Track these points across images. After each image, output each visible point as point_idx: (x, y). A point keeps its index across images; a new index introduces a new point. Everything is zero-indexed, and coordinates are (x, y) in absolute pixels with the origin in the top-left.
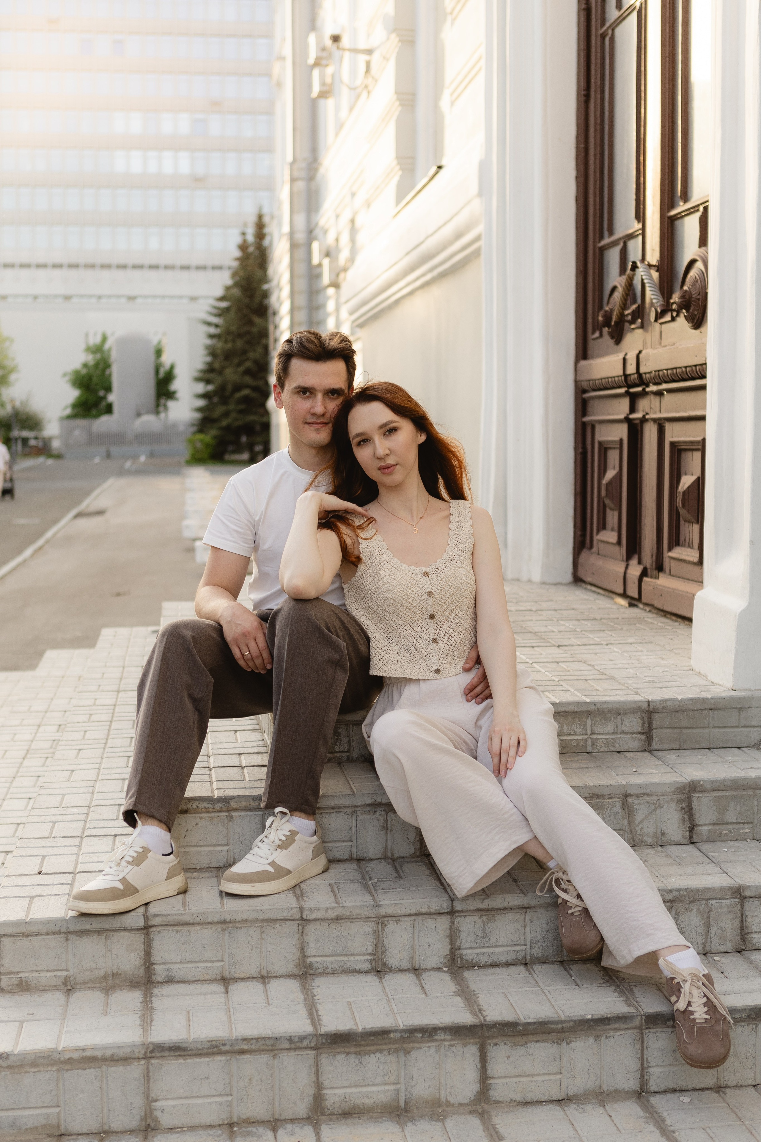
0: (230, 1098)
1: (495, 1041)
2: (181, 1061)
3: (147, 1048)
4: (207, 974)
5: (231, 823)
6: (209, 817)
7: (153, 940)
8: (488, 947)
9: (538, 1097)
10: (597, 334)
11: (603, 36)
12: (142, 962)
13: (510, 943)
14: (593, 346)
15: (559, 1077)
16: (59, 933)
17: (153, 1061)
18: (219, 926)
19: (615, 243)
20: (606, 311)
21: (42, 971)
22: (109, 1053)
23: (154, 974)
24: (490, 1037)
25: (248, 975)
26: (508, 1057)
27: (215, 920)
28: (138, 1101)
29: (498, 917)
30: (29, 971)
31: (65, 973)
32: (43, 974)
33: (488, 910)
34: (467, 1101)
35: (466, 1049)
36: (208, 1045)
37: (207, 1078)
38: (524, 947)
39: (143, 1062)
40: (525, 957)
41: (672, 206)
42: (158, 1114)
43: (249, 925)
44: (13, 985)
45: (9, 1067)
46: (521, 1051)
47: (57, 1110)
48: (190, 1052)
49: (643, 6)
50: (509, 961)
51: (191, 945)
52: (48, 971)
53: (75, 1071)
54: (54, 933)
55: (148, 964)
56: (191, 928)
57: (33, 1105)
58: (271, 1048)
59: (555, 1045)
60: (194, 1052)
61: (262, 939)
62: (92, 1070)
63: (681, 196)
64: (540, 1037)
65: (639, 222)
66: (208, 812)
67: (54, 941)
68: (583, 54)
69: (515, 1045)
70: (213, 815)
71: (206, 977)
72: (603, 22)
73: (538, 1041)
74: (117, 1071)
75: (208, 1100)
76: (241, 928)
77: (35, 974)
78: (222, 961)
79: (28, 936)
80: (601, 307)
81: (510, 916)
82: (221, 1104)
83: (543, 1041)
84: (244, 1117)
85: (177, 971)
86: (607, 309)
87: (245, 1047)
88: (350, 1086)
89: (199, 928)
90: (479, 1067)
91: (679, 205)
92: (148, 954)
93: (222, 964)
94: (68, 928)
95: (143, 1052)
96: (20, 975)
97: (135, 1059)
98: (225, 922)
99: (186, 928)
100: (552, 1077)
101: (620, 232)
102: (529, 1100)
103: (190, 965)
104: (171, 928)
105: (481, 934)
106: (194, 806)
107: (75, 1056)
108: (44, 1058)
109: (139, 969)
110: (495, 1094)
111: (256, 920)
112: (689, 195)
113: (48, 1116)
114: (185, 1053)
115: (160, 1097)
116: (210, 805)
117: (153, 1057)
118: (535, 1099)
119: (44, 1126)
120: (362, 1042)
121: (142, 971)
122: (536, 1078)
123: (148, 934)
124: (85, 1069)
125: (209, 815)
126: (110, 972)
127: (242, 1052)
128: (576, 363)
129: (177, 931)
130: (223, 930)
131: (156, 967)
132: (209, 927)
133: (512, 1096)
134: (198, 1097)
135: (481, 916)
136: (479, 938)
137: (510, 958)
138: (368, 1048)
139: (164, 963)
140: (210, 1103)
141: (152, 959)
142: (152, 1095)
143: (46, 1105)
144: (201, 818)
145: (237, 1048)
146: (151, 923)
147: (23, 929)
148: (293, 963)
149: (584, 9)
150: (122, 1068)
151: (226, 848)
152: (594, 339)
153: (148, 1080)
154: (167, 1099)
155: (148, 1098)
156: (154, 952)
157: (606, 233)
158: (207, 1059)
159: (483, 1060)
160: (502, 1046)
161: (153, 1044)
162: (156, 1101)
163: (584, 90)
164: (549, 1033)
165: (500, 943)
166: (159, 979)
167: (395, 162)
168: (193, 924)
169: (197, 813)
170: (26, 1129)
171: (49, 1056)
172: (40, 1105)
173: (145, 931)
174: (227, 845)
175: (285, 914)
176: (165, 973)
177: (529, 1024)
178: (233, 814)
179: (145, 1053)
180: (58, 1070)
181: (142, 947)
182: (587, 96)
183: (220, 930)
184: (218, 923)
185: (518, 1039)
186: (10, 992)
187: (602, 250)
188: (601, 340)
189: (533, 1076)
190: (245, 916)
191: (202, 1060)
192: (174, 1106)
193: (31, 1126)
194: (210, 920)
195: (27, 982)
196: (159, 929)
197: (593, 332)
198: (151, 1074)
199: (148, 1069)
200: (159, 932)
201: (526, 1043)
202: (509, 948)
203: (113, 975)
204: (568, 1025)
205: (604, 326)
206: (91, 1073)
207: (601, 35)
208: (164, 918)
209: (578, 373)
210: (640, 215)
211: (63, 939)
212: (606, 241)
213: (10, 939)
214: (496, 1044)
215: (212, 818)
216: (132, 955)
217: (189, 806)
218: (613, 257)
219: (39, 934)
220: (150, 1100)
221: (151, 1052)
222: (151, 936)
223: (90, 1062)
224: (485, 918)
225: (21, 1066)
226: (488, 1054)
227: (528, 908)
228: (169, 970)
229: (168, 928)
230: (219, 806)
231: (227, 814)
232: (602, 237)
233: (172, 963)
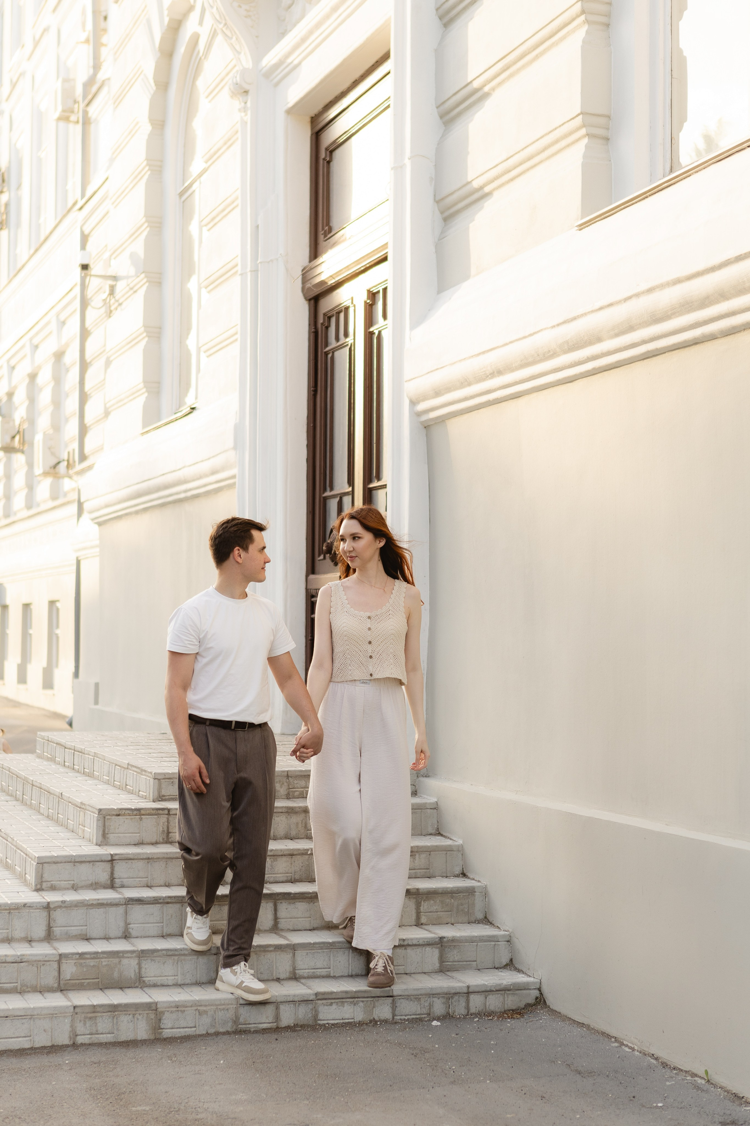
0: (162, 924)
1: (280, 901)
2: (141, 906)
3: (126, 900)
4: (140, 884)
5: (141, 822)
6: (130, 818)
7: (115, 866)
8: (274, 874)
9: (300, 928)
10: (322, 557)
11: (326, 354)
12: (109, 877)
13: (284, 872)
14: (318, 565)
15: (310, 919)
16: (70, 862)
17: (129, 906)
18: (146, 860)
19: (334, 496)
20: (328, 543)
21: (62, 881)
22: (109, 902)
23: (115, 883)
24: (279, 899)
25: (159, 885)
26: (287, 909)
27: (144, 857)
28: (122, 924)
29: (278, 859)
30: (56, 881)
31: (73, 882)
32: (62, 882)
33: (274, 856)
34: (268, 929)
35: (268, 904)
36: (153, 899)
37: (153, 914)
38: (291, 875)
39: (124, 906)
40: (291, 879)
41: (370, 481)
42: (130, 930)
43: (160, 860)
44: (48, 887)
45: (65, 907)
46: (292, 906)
47: (86, 927)
48: (145, 902)
49: (353, 344)
50: (284, 881)
51: (133, 870)
52: (65, 881)
53: (94, 909)
54: (68, 862)
55: (112, 878)
56: (133, 861)
57: (75, 925)
58: (181, 901)
59: (308, 904)
60: (147, 902)
61: (166, 867)
62: (102, 909)
63: (376, 476)
64: (301, 900)
65: (350, 486)
66: (130, 816)
67: (69, 866)
68: (312, 362)
69: (290, 903)
70: (132, 817)
71: (140, 885)
72: (327, 345)
73: (300, 902)
74: (113, 909)
75: (153, 925)
76: (156, 861)
77: (59, 882)
78: (147, 878)
79: (56, 863)
80: (324, 540)
81: (284, 859)
82: (158, 926)
83: (302, 902)
84: (168, 933)
85: (126, 882)
86: (329, 541)
87: (169, 901)
88: (216, 921)
89: (136, 861)
90: (274, 913)
91: (375, 482)
92: (112, 873)
93: (147, 879)
94: (75, 860)
95: (124, 901)
96: (52, 883)
97: (120, 905)
98: (149, 859)
99: (130, 861)
100: (306, 919)
101: (337, 491)
102: (296, 929)
103: (132, 880)
104: (123, 861)
105: (270, 867)
106: (123, 813)
107: (95, 902)
108: (81, 903)
109: (108, 881)
110: (280, 926)
111: (164, 858)
112: (381, 476)
113: (82, 930)
114: (143, 903)
115: (132, 923)
116: (131, 812)
117: (129, 904)
118: (299, 929)
119: (80, 935)
120: (221, 900)
121: (109, 882)
122: (299, 919)
123: (112, 864)
124: (99, 909)
125: (131, 817)
126: (94, 882)
127: (168, 903)
128: (307, 576)
129: (126, 863)
130: (148, 862)
131: (115, 880)
132: (141, 861)
133: (288, 927)
134: (148, 923)
135: (270, 859)
136: (270, 869)
137: (285, 879)
138: (224, 903)
139: (120, 878)
140: (153, 926)
141: (114, 876)
142: (128, 921)
143: (81, 925)
144: (126, 819)
145: (166, 901)
146: (114, 858)
147: (54, 860)
148: (181, 879)
149: (313, 332)
150: (115, 908)
151: (139, 835)
152: (319, 560)
153: (126, 915)
154: (135, 924)
155: (126, 923)
156: (115, 872)
157: (328, 489)
158: (153, 906)
159: (276, 910)
160: (284, 904)
161: (129, 898)
162: (130, 924)
163: (313, 387)
164: (305, 899)
165: (279, 872)
166: (117, 886)
167: (142, 385)
168: (134, 859)
169: (124, 816)
170: (72, 936)
171: (83, 902)
172: (79, 925)
173: (111, 862)
174: (139, 833)
175: (177, 855)
176: (120, 883)
177: (296, 894)
178: (142, 817)
179: (125, 902)
180: (87, 909)
181: (110, 870)
182: (315, 391)
183: (146, 862)
184: (145, 859)
185: (291, 901)
186: (46, 890)
187: (325, 499)
188: (324, 561)
189: (298, 918)
190: (158, 856)
191: (150, 906)
192: (138, 927)
193: (74, 935)
194: (142, 857)
195: (55, 886)
196: (118, 861)
197: (319, 555)
198: (128, 912)
199: (126, 909)
200: (118, 863)
201: (295, 902)
202: (284, 875)
203: (95, 883)
204: (314, 895)
205: (327, 554)
206: (102, 910)
207: (325, 352)
208: (120, 856)
209: (308, 584)
210: (351, 481)
211: (72, 865)
212: (328, 494)
213: (48, 864)
214: (281, 903)
215: (132, 818)
216: (105, 874)
217: (120, 812)
218: (333, 505)
219: (61, 863)
220: (127, 924)
221: (128, 902)
222: (114, 865)
223: (101, 906)
224: (272, 860)
225: (70, 907)
226: (278, 907)
227: (293, 855)
228: (122, 882)
229: (122, 861)
230: (135, 812)
231: (139, 817)
232: (325, 490)
233: (124, 878)
